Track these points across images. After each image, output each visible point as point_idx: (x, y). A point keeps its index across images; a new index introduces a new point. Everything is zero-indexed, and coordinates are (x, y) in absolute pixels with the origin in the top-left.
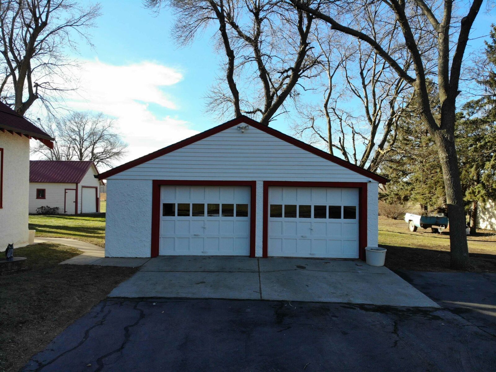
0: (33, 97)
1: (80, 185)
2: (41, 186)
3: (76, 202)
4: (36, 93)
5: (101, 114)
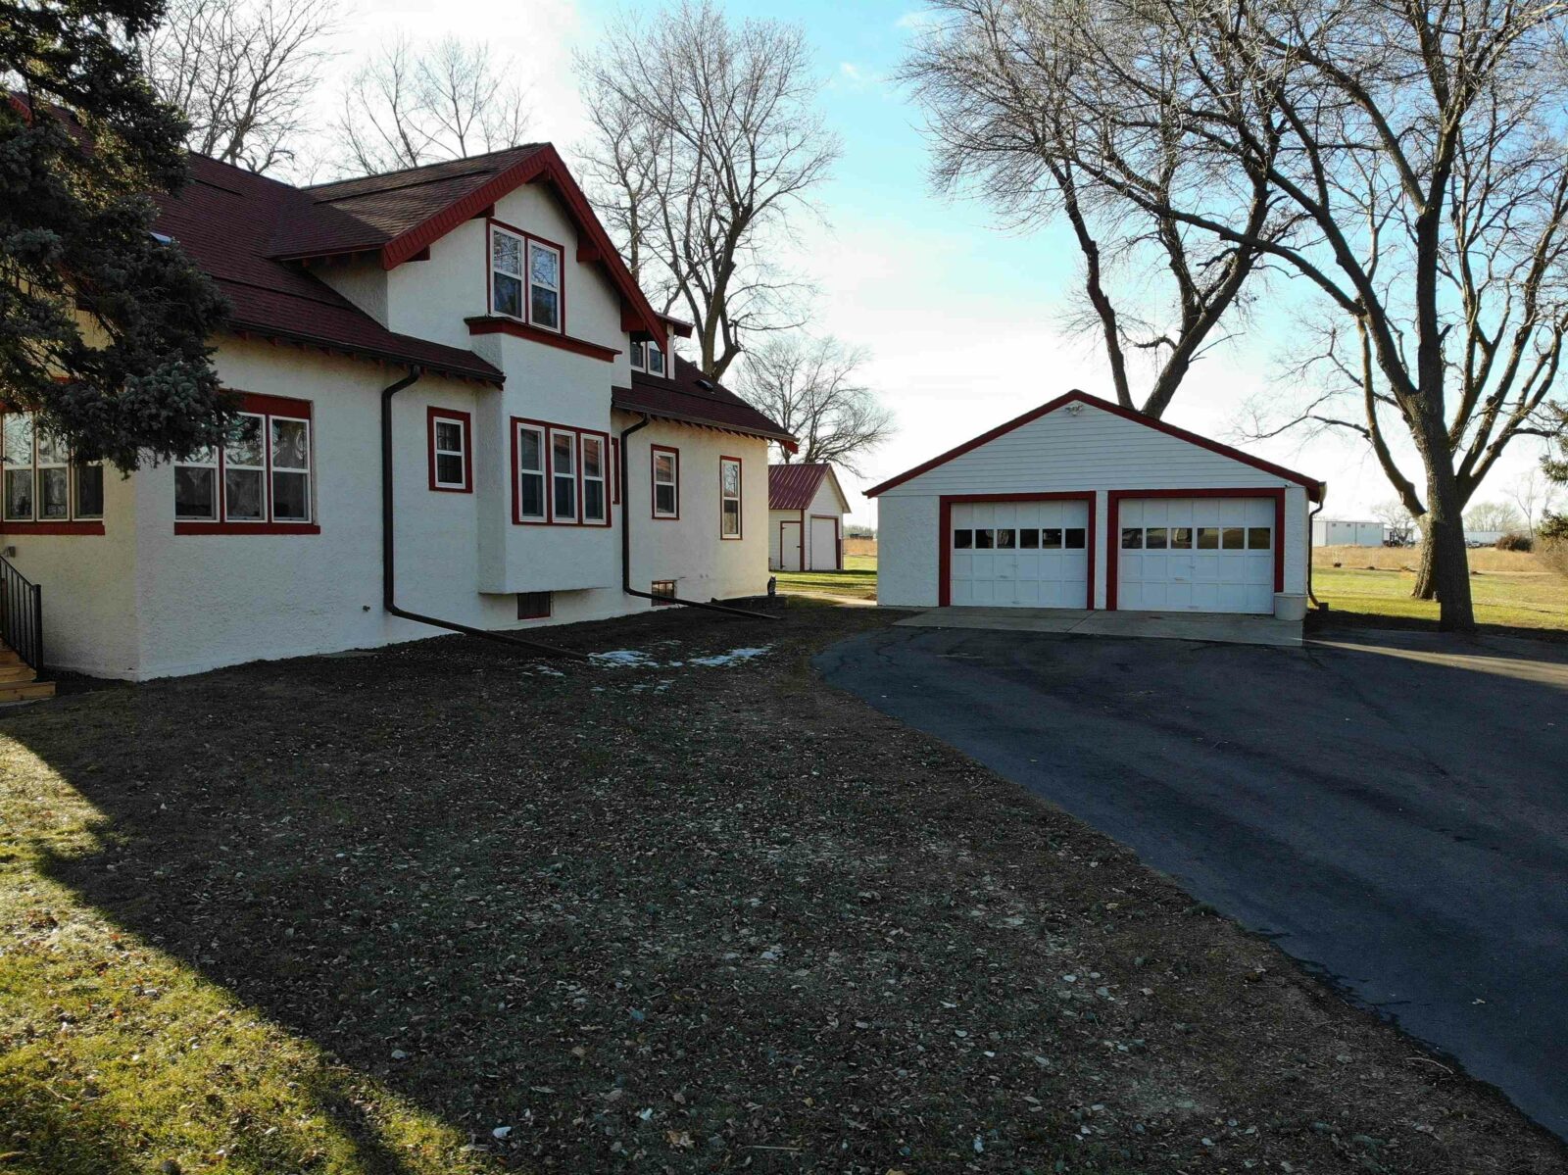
0: (732, 349)
1: (807, 514)
3: (802, 547)
4: (736, 341)
5: (830, 340)
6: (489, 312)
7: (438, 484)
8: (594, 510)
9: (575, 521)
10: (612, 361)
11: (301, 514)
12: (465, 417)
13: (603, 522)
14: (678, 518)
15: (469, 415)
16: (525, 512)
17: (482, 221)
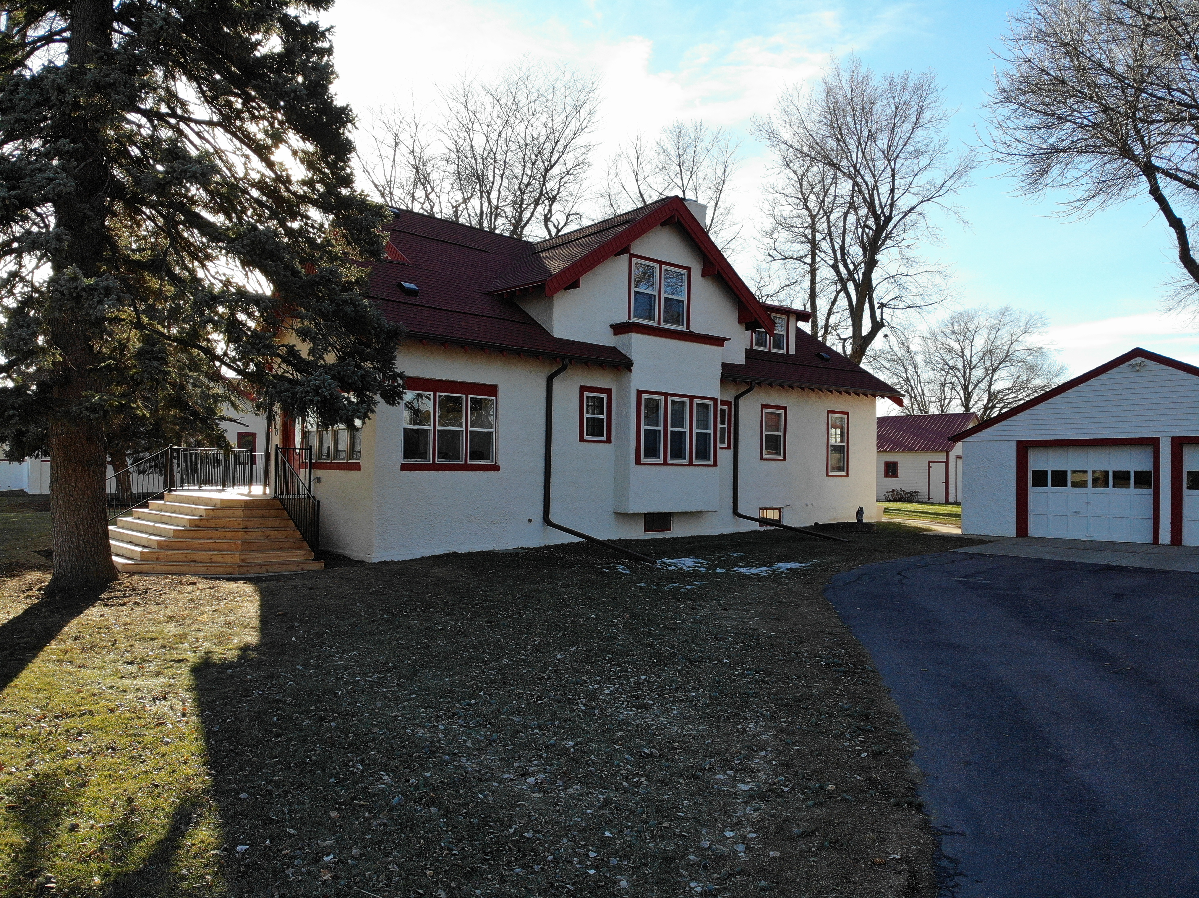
0: (877, 326)
1: (952, 454)
2: (891, 458)
3: (947, 483)
4: (882, 319)
5: (1007, 309)
6: (629, 318)
7: (586, 437)
8: (703, 454)
9: (686, 462)
10: (723, 346)
11: (488, 458)
12: (608, 392)
13: (711, 462)
14: (784, 459)
15: (611, 390)
16: (646, 456)
17: (626, 256)
